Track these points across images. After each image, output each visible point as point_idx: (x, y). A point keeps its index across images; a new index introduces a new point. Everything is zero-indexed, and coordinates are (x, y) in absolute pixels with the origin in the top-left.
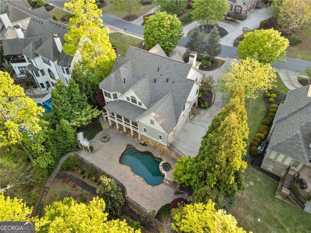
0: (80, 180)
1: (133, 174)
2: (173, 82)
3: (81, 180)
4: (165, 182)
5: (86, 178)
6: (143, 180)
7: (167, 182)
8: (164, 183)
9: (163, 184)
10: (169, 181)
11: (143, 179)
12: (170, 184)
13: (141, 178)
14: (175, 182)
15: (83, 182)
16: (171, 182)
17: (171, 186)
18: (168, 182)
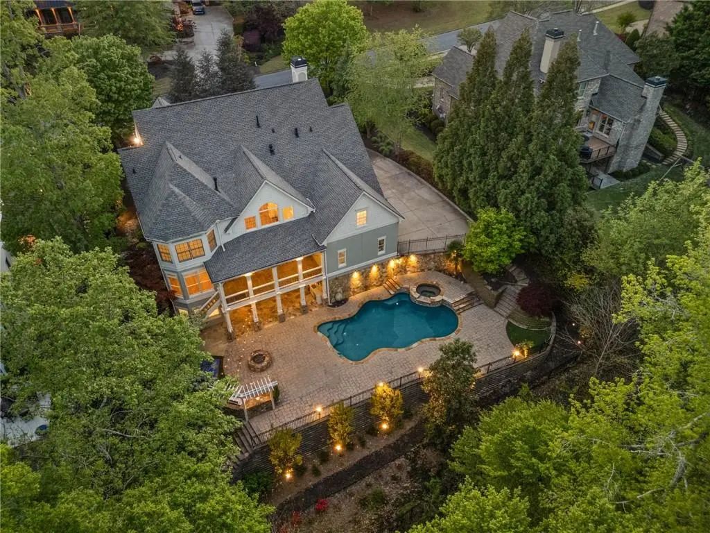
0: (315, 486)
1: (403, 349)
2: (311, 130)
3: (319, 484)
4: (458, 310)
5: (322, 468)
6: (431, 340)
7: (461, 306)
8: (458, 312)
9: (459, 314)
10: (461, 301)
11: (428, 339)
12: (468, 303)
13: (424, 340)
14: (470, 294)
15: (326, 480)
16: (465, 300)
17: (472, 306)
18: (463, 303)
